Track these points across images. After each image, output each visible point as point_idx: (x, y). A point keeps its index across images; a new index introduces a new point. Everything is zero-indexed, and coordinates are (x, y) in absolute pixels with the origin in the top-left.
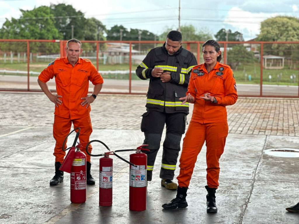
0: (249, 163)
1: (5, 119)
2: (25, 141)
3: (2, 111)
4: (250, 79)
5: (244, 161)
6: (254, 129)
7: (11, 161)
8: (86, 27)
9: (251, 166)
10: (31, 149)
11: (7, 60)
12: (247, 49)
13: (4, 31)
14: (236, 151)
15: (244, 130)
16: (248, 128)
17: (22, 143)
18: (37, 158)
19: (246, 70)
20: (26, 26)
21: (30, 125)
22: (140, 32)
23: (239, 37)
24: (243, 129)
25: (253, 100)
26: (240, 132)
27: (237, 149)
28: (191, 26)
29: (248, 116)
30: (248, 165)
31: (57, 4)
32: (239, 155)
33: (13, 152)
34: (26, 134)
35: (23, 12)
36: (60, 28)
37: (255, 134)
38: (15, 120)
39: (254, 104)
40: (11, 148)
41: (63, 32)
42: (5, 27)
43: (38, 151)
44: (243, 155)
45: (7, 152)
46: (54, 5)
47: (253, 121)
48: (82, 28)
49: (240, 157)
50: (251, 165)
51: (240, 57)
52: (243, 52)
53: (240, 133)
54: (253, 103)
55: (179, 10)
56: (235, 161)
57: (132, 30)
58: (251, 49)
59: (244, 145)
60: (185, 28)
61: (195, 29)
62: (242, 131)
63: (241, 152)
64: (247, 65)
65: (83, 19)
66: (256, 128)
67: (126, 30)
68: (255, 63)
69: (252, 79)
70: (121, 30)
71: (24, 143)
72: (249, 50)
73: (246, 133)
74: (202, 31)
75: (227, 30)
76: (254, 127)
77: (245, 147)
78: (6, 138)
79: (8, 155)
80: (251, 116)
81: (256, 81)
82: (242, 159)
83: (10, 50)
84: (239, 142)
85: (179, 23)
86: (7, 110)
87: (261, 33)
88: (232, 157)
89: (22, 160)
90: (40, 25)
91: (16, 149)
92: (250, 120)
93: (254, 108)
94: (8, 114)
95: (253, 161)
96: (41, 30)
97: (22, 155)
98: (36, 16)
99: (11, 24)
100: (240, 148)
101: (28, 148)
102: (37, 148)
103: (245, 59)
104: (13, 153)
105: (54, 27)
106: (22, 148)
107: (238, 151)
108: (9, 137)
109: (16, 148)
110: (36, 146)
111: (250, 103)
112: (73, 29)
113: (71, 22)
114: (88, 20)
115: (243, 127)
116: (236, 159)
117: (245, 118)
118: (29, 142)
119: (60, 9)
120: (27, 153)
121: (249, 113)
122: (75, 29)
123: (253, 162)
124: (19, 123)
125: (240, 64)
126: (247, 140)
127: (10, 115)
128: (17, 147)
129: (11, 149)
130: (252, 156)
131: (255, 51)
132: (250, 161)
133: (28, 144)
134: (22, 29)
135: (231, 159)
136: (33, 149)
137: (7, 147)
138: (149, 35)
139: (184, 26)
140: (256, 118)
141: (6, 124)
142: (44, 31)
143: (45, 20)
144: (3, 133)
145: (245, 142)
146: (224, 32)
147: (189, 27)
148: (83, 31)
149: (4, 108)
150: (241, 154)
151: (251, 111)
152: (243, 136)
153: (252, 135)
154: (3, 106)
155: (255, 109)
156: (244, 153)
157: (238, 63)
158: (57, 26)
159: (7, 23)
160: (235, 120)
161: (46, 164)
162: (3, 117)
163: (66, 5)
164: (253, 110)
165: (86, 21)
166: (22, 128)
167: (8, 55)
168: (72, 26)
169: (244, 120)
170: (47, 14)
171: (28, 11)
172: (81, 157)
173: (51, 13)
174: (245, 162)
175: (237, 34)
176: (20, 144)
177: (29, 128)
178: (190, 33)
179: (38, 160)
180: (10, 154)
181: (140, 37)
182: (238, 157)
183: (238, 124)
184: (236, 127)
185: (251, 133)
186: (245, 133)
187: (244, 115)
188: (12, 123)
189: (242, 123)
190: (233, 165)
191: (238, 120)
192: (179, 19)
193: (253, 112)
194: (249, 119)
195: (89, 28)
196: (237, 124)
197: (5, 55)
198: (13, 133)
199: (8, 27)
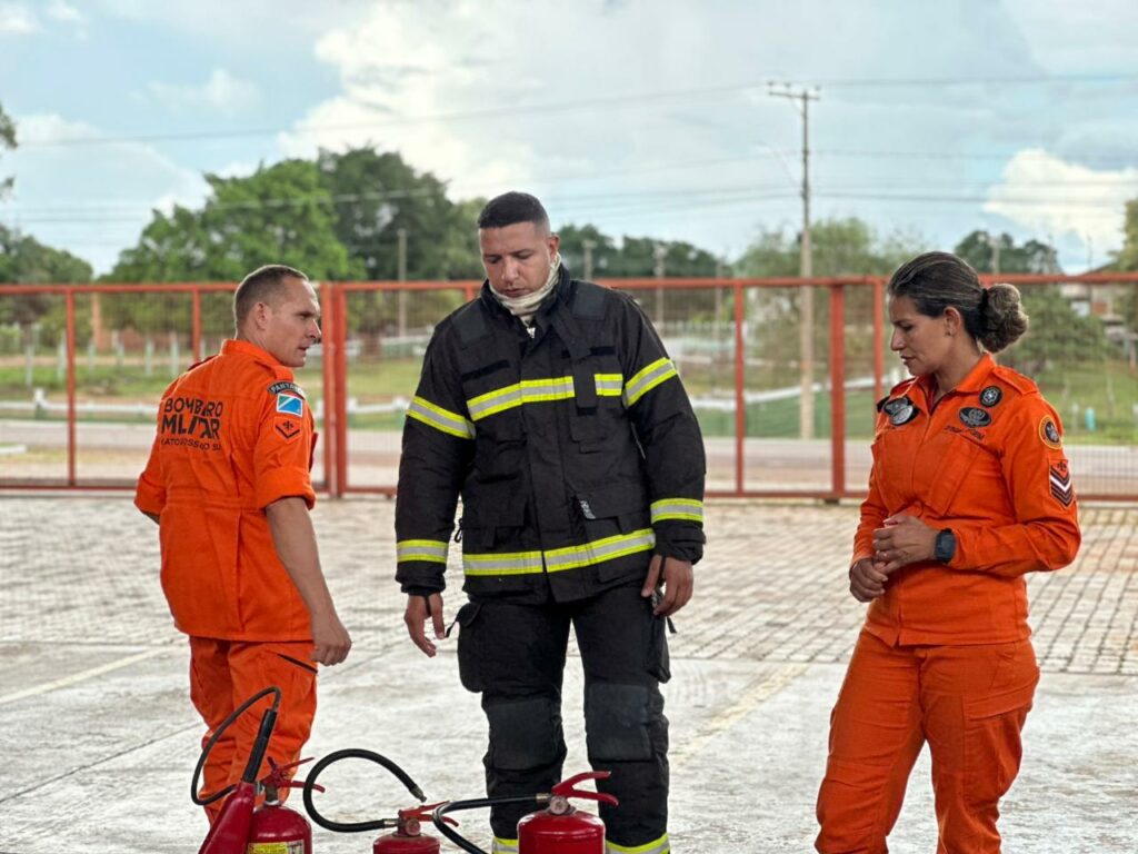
0: (1109, 820)
1: (65, 614)
2: (119, 717)
3: (65, 578)
4: (1091, 425)
5: (1088, 812)
6: (1126, 650)
7: (23, 823)
8: (452, 234)
9: (1120, 839)
10: (129, 760)
11: (155, 368)
12: (1075, 306)
13: (149, 257)
14: (1047, 759)
15: (1079, 651)
16: (1096, 643)
17: (102, 726)
18: (145, 806)
19: (1075, 390)
20: (229, 239)
21: (159, 641)
22: (661, 252)
23: (1042, 260)
24: (1075, 649)
25: (1111, 516)
26: (1061, 663)
27: (1053, 751)
28: (853, 221)
29: (1091, 585)
30: (1108, 832)
31: (342, 151)
32: (1064, 779)
33: (46, 772)
34: (129, 685)
35: (219, 187)
36: (355, 240)
37: (1131, 675)
38: (106, 619)
39: (1117, 531)
40: (44, 752)
41: (366, 257)
42: (151, 243)
43: (157, 769)
44: (1083, 780)
45: (19, 777)
46: (335, 156)
47: (1117, 610)
48: (438, 238)
49: (1070, 793)
50: (1121, 833)
51: (1049, 340)
52: (1060, 321)
53: (1063, 671)
54: (1113, 528)
55: (805, 161)
56: (1047, 815)
57: (630, 243)
58: (1091, 309)
59: (1084, 730)
60: (829, 231)
61: (871, 235)
62: (1070, 660)
63: (1072, 767)
64: (1077, 369)
65: (443, 206)
66: (1132, 642)
67: (608, 244)
68: (1109, 362)
69: (1101, 425)
70: (589, 244)
71: (105, 731)
72: (1083, 310)
73: (1091, 666)
74: (899, 239)
75: (995, 233)
76: (1125, 636)
77: (1090, 738)
78: (39, 701)
79: (20, 790)
80: (1106, 583)
81: (1117, 431)
82: (1079, 799)
83: (167, 327)
84: (1060, 712)
85: (806, 211)
86: (91, 570)
87: (1130, 246)
88: (1032, 790)
89: (71, 817)
90: (279, 231)
91: (64, 757)
92: (1104, 602)
93: (1118, 551)
94: (86, 589)
95: (1127, 811)
96: (284, 249)
97: (80, 792)
98: (264, 196)
99: (171, 232)
100: (1068, 744)
101: (119, 754)
102: (157, 755)
103: (1070, 347)
104: (43, 780)
105: (330, 237)
106: (89, 755)
107: (1056, 761)
108: (53, 697)
109: (68, 752)
110: (155, 744)
111: (1099, 528)
112: (402, 246)
113: (396, 218)
114: (462, 207)
115: (1075, 639)
116: (1050, 799)
117: (1081, 595)
118: (132, 722)
119: (355, 171)
120: (105, 777)
121: (1098, 573)
122: (410, 241)
123: (1128, 815)
124: (117, 628)
125: (1049, 365)
126: (1095, 701)
127: (93, 593)
128: (72, 747)
129: (43, 759)
130: (1125, 786)
131: (1109, 316)
132: (1114, 814)
133: (123, 732)
134: (214, 250)
135: (1025, 800)
136: (138, 755)
137: (28, 748)
138: (696, 262)
139: (825, 224)
140: (1126, 594)
141: (61, 638)
142: (294, 255)
143: (298, 211)
144: (36, 678)
145: (1086, 711)
146: (985, 244)
147: (847, 225)
148: (440, 250)
149: (81, 563)
150: (1072, 775)
151: (1104, 564)
152: (1075, 685)
153: (1121, 679)
154: (80, 555)
155: (1122, 555)
156: (1086, 770)
157: (1043, 360)
158: (343, 232)
159: (158, 229)
160: (1040, 605)
161: (172, 836)
162: (62, 604)
163: (379, 152)
164: (1114, 560)
165: (452, 212)
166: (125, 655)
167: (162, 348)
168: (402, 234)
169: (1079, 607)
170: (305, 188)
171: (234, 181)
172: (285, 834)
173: (321, 185)
174: (1092, 820)
175: (1034, 252)
176: (89, 734)
177: (153, 653)
178: (849, 251)
179: (146, 814)
180: (30, 786)
181: (659, 270)
182: (1059, 788)
183: (1052, 626)
184: (1043, 636)
185: (1114, 666)
186: (1086, 669)
187: (1078, 583)
188: (90, 630)
189: (1067, 619)
190: (1039, 836)
191: (1053, 607)
192: (805, 196)
193: (1116, 567)
194: (1100, 599)
195: (463, 238)
196: (1048, 622)
197: (150, 348)
198: (78, 678)
199: (159, 241)
